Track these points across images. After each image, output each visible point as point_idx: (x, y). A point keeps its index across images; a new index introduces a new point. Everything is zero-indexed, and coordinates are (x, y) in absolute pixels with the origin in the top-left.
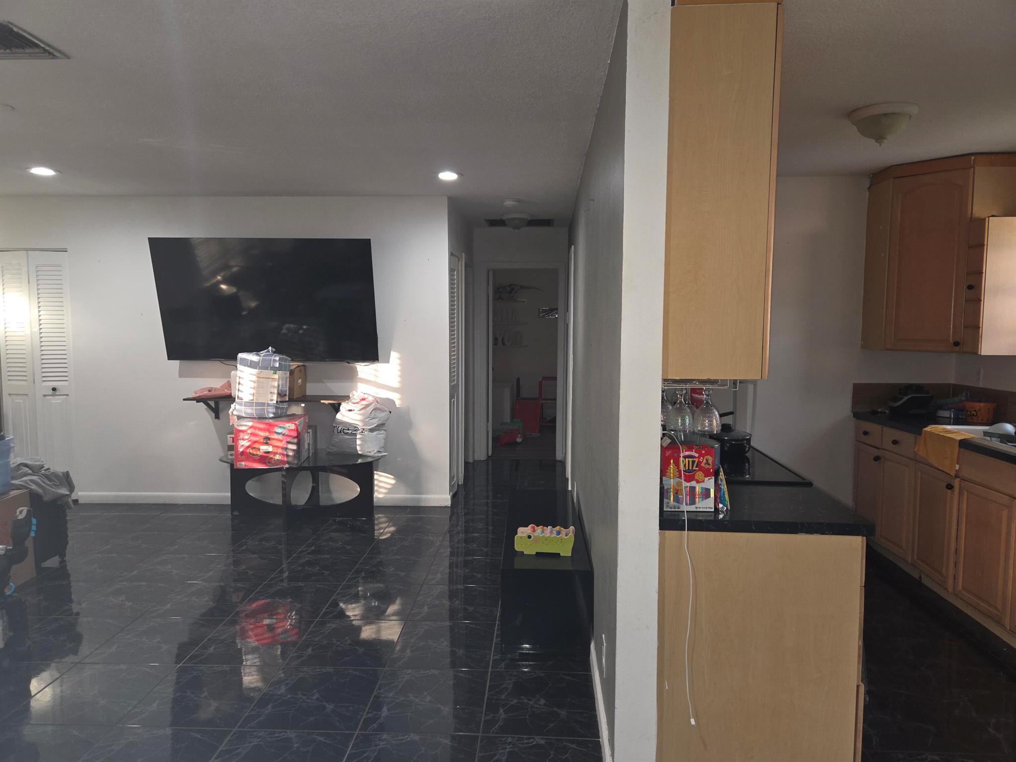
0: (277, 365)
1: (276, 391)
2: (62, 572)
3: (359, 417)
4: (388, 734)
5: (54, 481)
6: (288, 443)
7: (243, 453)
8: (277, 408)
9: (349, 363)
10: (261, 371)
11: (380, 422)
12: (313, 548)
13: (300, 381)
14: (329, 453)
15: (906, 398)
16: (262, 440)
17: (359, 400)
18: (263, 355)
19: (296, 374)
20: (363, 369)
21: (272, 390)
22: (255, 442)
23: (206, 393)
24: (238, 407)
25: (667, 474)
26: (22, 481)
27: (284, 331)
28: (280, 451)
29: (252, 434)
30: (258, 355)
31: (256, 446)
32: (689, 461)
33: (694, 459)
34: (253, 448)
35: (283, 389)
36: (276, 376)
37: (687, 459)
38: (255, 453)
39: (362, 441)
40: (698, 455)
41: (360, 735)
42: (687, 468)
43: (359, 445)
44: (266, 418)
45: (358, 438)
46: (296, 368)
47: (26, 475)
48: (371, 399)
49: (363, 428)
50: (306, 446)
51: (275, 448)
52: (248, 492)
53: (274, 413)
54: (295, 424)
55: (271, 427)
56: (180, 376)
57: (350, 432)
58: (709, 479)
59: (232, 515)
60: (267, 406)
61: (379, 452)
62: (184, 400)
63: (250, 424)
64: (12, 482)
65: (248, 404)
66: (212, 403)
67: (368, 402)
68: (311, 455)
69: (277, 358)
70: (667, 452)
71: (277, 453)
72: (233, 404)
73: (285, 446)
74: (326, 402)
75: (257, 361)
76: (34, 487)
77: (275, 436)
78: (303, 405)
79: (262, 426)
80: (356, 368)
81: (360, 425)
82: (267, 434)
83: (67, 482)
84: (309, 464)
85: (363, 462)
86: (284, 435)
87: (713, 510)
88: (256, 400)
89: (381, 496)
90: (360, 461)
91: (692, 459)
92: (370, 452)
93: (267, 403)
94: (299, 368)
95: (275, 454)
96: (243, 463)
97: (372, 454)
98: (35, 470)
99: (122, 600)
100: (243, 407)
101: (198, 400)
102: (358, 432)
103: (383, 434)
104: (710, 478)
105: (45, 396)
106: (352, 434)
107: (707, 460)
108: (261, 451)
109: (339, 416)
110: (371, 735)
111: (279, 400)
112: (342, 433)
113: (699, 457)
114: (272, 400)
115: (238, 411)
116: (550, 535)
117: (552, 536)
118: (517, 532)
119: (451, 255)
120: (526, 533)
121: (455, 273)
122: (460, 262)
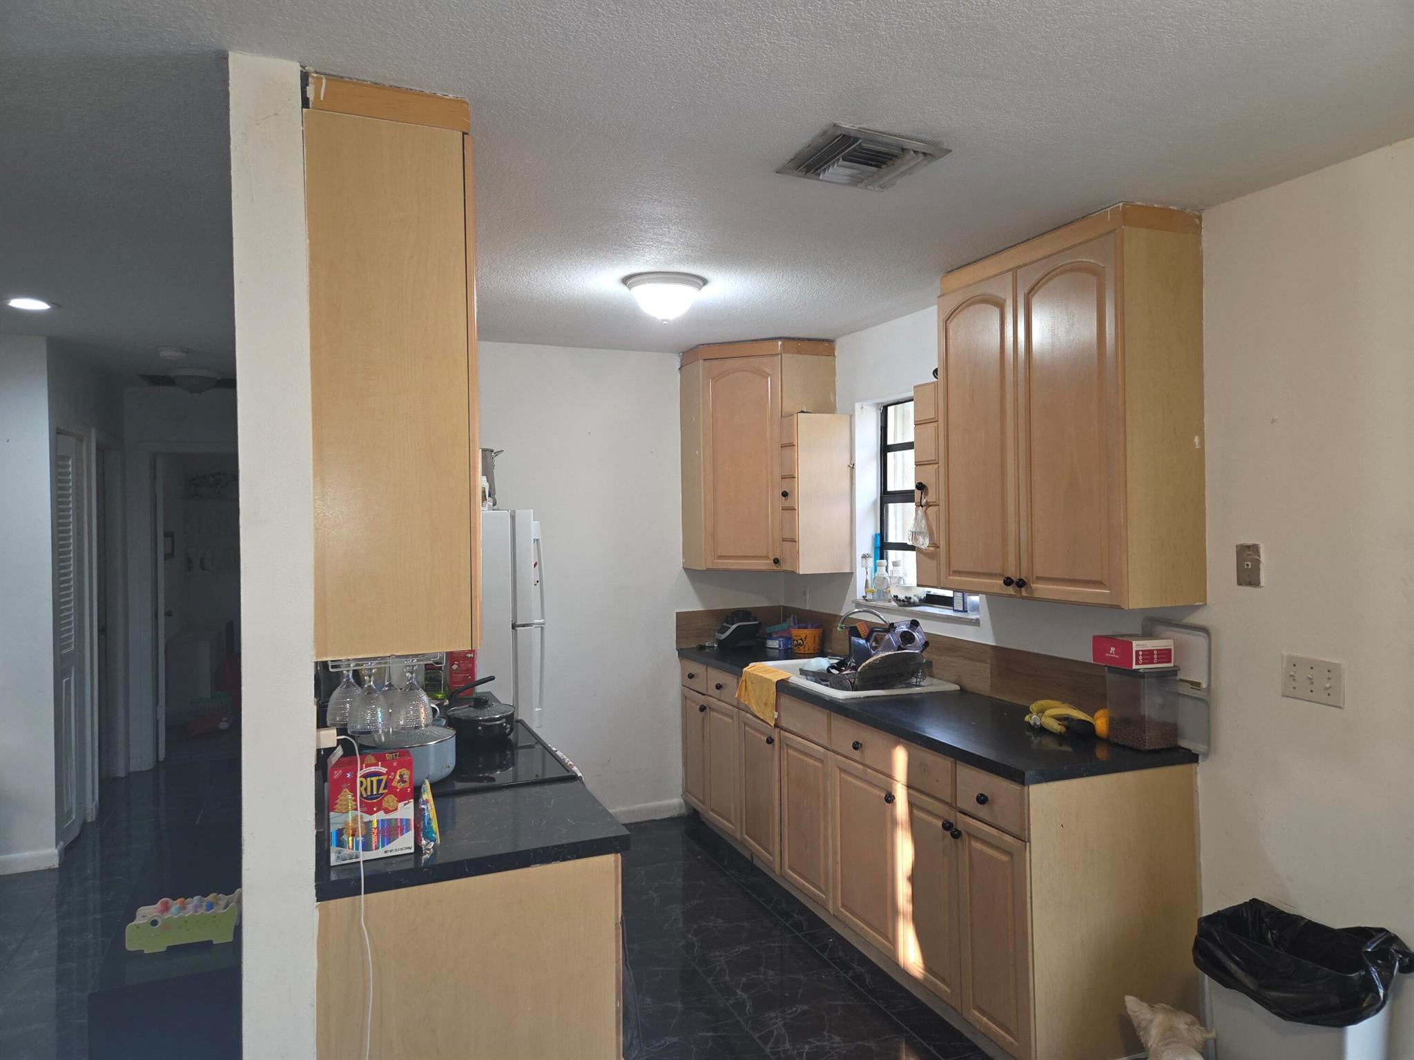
15: (734, 626)
25: (335, 807)
32: (372, 782)
33: (381, 777)
37: (369, 779)
40: (386, 770)
42: (369, 793)
58: (405, 804)
70: (335, 772)
87: (412, 851)
91: (377, 778)
104: (406, 802)
107: (401, 776)
113: (388, 773)
116: (197, 912)
117: (198, 914)
118: (133, 918)
119: (58, 433)
120: (149, 917)
121: (70, 462)
122: (85, 444)
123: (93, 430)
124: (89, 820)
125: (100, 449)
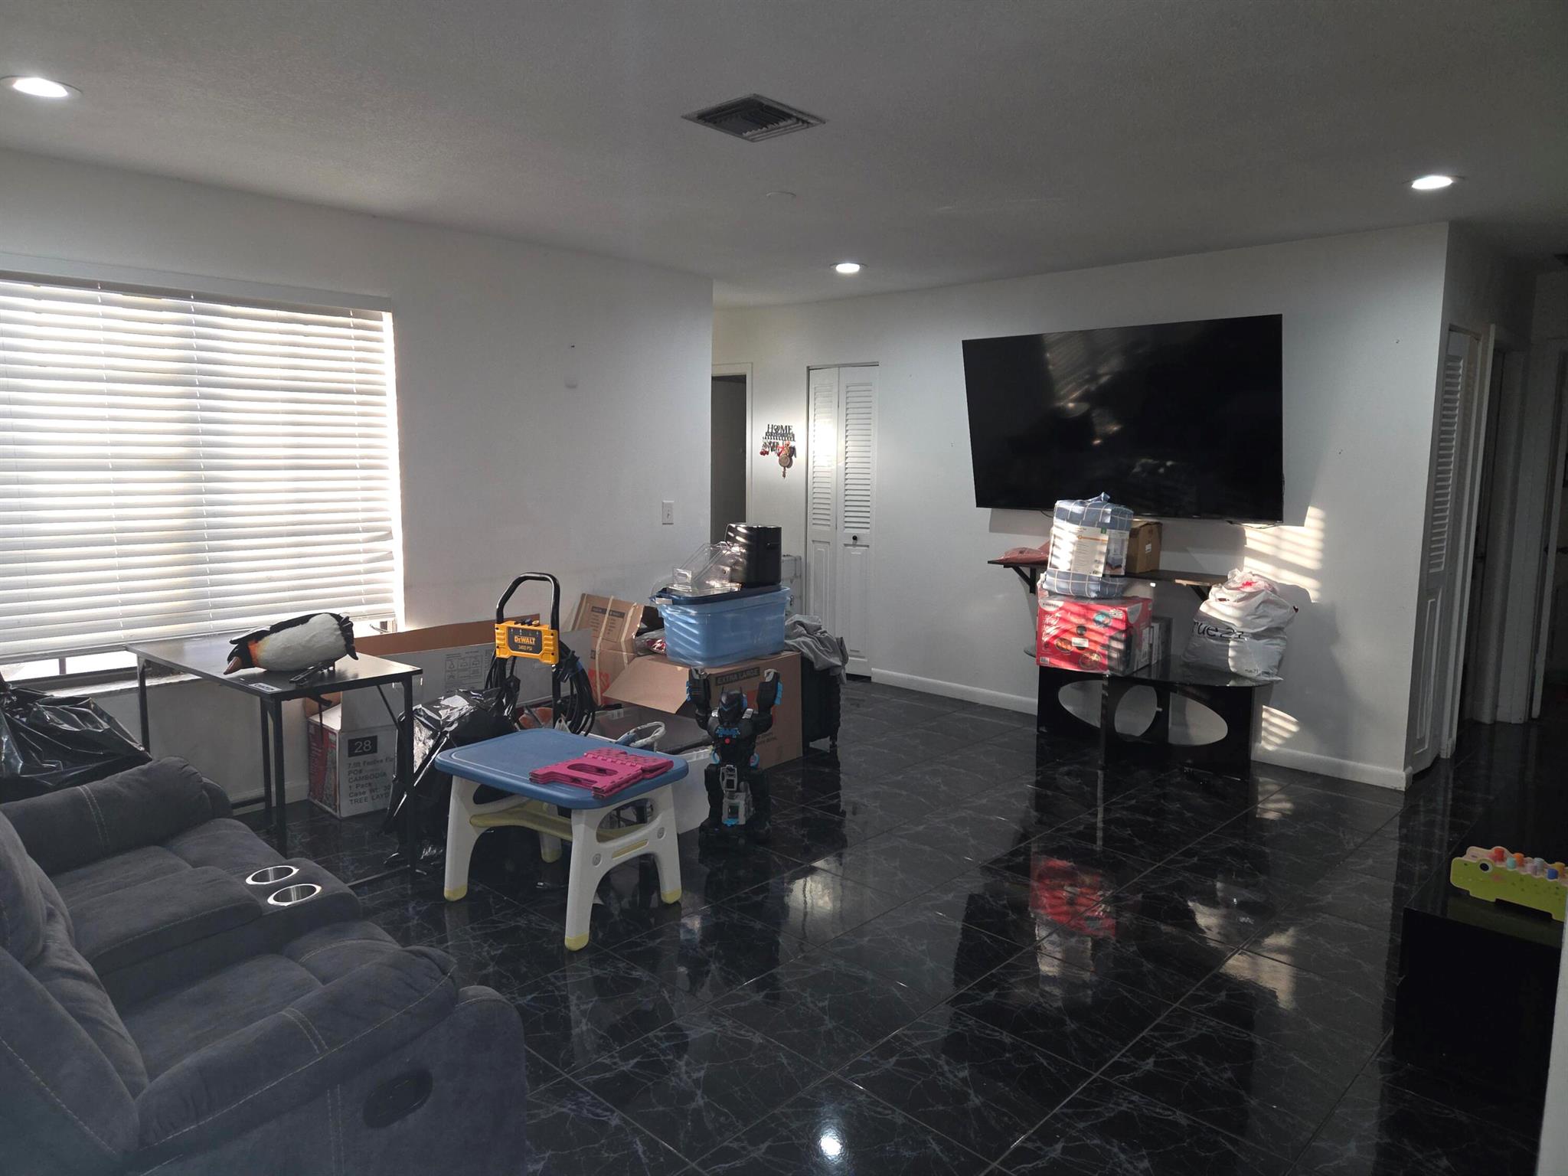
0: (1108, 520)
1: (1103, 560)
2: (831, 760)
3: (1237, 613)
4: (1141, 1097)
5: (828, 648)
6: (1112, 638)
7: (1048, 644)
8: (1102, 584)
9: (1231, 523)
10: (1085, 527)
11: (1274, 625)
12: (1133, 802)
13: (1148, 547)
14: (1187, 665)
16: (1075, 630)
17: (1240, 585)
18: (1089, 504)
19: (1142, 534)
20: (1256, 534)
21: (1097, 557)
22: (1065, 631)
23: (1016, 555)
24: (1049, 578)
26: (795, 642)
27: (1137, 469)
28: (1099, 649)
29: (1063, 620)
30: (1082, 504)
31: (1066, 636)
34: (1062, 640)
35: (1117, 557)
36: (1106, 538)
38: (1064, 647)
39: (1236, 651)
41: (1099, 1080)
43: (1232, 658)
44: (1087, 598)
45: (1232, 647)
46: (1143, 526)
47: (801, 635)
48: (1261, 584)
49: (1242, 630)
50: (1145, 647)
51: (1093, 644)
52: (1061, 702)
53: (1097, 592)
54: (1125, 611)
55: (1089, 611)
56: (991, 530)
57: (1218, 634)
59: (1038, 731)
60: (1089, 580)
61: (1267, 673)
62: (989, 562)
63: (1060, 604)
64: (786, 641)
65: (1063, 575)
66: (1027, 571)
67: (1255, 589)
68: (1154, 662)
69: (1109, 510)
71: (1095, 652)
72: (1043, 573)
73: (1107, 643)
74: (1184, 583)
75: (1080, 512)
76: (805, 650)
77: (1093, 626)
78: (1153, 585)
79: (1076, 609)
80: (1244, 531)
81: (1237, 625)
82: (1081, 621)
83: (841, 650)
84: (1150, 675)
85: (1237, 685)
86: (1106, 625)
88: (1074, 570)
89: (1270, 748)
90: (1231, 684)
92: (1251, 671)
93: (1090, 576)
94: (1148, 527)
95: (1093, 652)
96: (1048, 659)
97: (1254, 675)
98: (811, 631)
99: (876, 807)
100: (1056, 579)
101: (1007, 564)
102: (1233, 636)
103: (1278, 645)
105: (846, 545)
106: (1221, 638)
108: (1073, 645)
109: (1203, 608)
110: (1117, 1087)
111: (1108, 572)
112: (1206, 635)
114: (1096, 572)
115: (1049, 584)
116: (1536, 875)
117: (1537, 877)
118: (1462, 853)
119: (1450, 330)
120: (1480, 858)
121: (1461, 364)
122: (1481, 343)
123: (1493, 327)
124: (1443, 756)
125: (1500, 352)
